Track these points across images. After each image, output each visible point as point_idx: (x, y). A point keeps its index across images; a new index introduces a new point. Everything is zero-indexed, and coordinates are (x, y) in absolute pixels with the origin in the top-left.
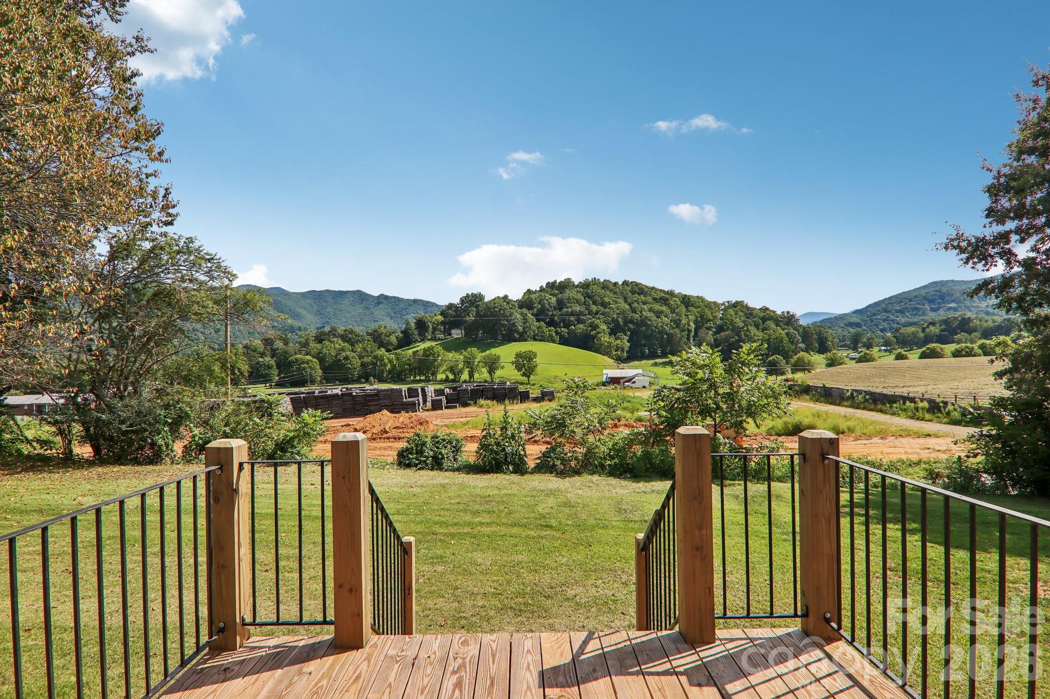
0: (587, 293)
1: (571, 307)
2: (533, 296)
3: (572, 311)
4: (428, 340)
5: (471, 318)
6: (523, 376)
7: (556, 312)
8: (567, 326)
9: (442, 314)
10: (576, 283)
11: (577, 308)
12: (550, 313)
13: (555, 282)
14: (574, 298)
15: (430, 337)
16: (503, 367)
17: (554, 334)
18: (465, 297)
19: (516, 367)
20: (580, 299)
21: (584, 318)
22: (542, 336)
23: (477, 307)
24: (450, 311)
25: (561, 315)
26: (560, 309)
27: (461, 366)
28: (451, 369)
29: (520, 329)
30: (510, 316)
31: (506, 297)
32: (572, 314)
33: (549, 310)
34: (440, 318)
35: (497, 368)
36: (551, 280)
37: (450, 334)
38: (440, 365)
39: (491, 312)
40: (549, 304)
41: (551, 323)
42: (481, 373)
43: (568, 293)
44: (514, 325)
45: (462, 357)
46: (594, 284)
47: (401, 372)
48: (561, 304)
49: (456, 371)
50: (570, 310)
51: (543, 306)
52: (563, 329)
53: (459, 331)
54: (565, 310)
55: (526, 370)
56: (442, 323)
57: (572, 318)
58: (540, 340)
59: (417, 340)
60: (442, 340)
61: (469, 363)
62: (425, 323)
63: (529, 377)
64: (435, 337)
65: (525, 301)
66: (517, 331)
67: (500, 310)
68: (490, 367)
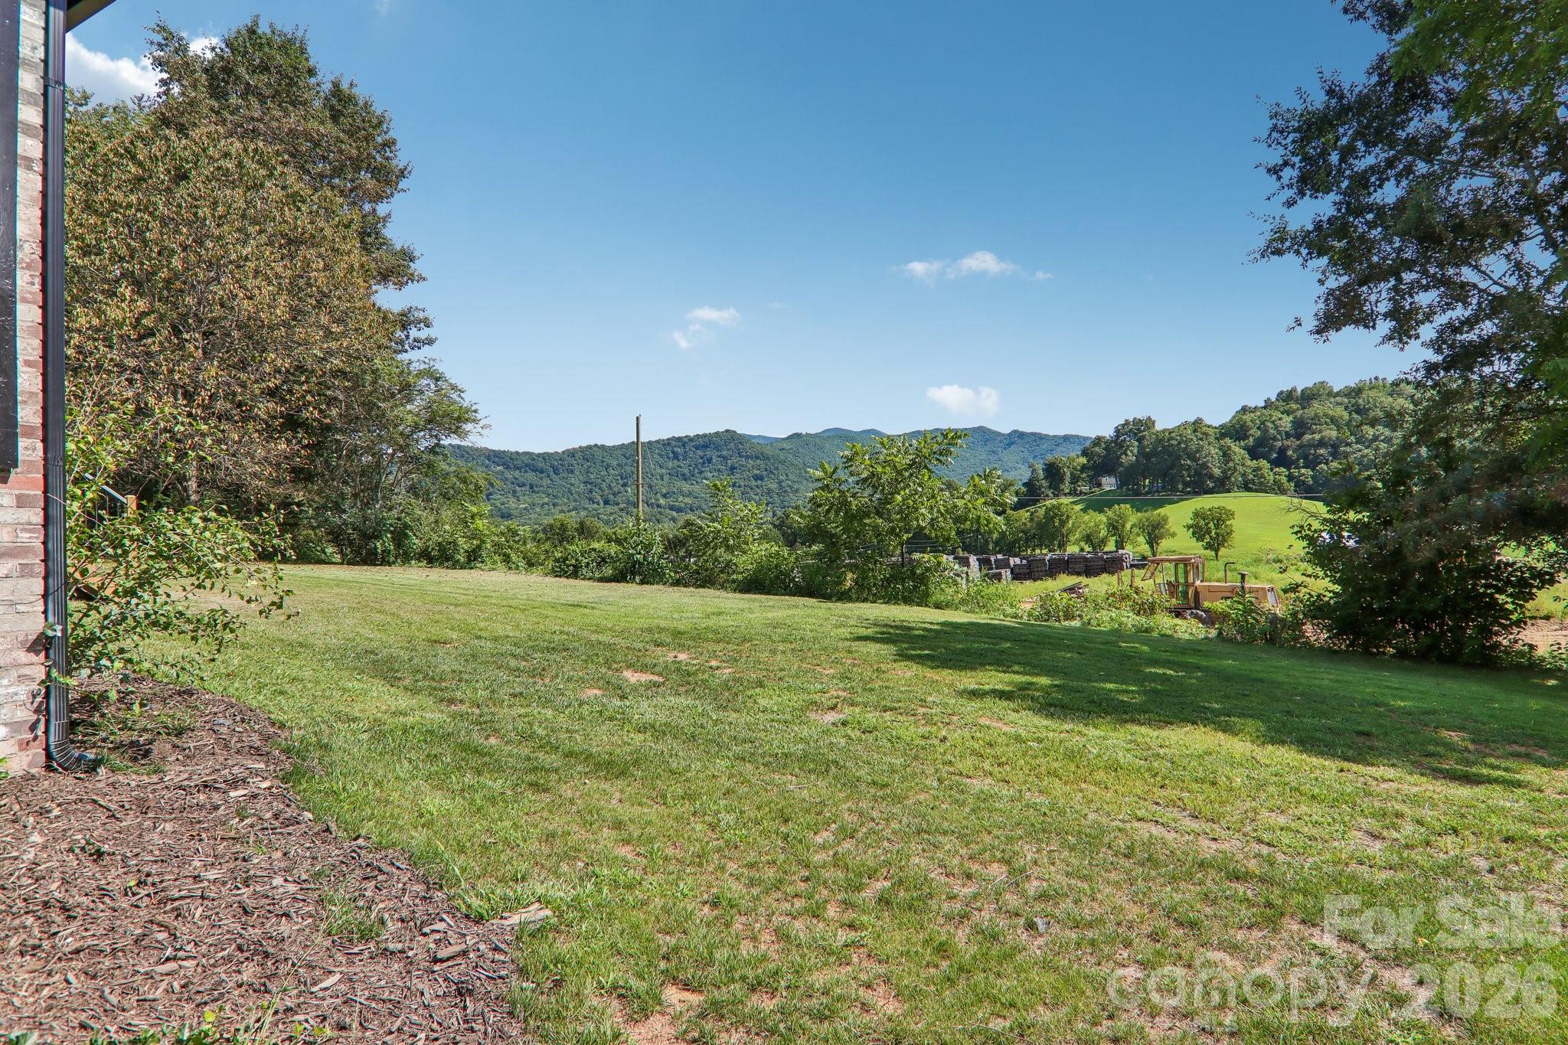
0: (1356, 405)
1: (1320, 432)
2: (1248, 417)
3: (1322, 438)
4: (1065, 495)
5: (1130, 458)
6: (1206, 549)
7: (1292, 443)
8: (1312, 464)
9: (1085, 453)
10: (1336, 390)
11: (1332, 433)
12: (1279, 444)
13: (1294, 390)
14: (1326, 415)
15: (1067, 491)
16: (1173, 535)
17: (1284, 479)
18: (1123, 425)
19: (1194, 533)
20: (1341, 417)
21: (1348, 449)
22: (1261, 483)
23: (1140, 440)
24: (1097, 449)
25: (1300, 447)
26: (1299, 437)
27: (1103, 533)
28: (1088, 539)
29: (1217, 472)
30: (1198, 451)
31: (1198, 422)
32: (1322, 443)
33: (1274, 439)
34: (1083, 460)
35: (1162, 537)
36: (1287, 388)
37: (1099, 485)
38: (1070, 531)
39: (1164, 447)
40: (1276, 427)
41: (1282, 460)
42: (1135, 544)
43: (1316, 407)
44: (1204, 466)
45: (1105, 519)
46: (1371, 389)
47: (1014, 542)
48: (1301, 427)
49: (1095, 541)
50: (1317, 437)
51: (1266, 431)
52: (1303, 471)
53: (1113, 480)
54: (1307, 437)
55: (1211, 538)
56: (1084, 468)
57: (1322, 451)
58: (1256, 491)
59: (1047, 496)
60: (1085, 494)
61: (1114, 527)
62: (1058, 469)
63: (1217, 551)
64: (1075, 490)
65: (1233, 426)
66: (1211, 477)
67: (1179, 443)
68: (1149, 534)
